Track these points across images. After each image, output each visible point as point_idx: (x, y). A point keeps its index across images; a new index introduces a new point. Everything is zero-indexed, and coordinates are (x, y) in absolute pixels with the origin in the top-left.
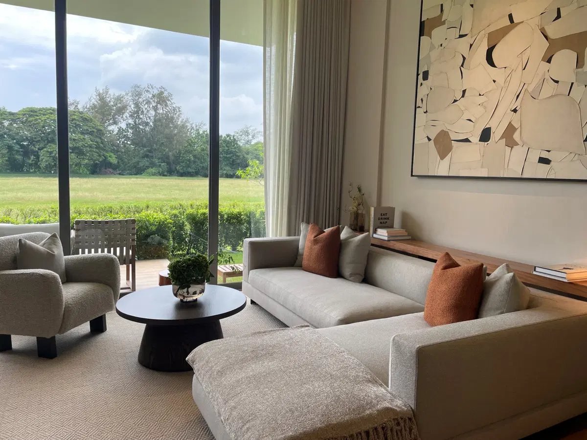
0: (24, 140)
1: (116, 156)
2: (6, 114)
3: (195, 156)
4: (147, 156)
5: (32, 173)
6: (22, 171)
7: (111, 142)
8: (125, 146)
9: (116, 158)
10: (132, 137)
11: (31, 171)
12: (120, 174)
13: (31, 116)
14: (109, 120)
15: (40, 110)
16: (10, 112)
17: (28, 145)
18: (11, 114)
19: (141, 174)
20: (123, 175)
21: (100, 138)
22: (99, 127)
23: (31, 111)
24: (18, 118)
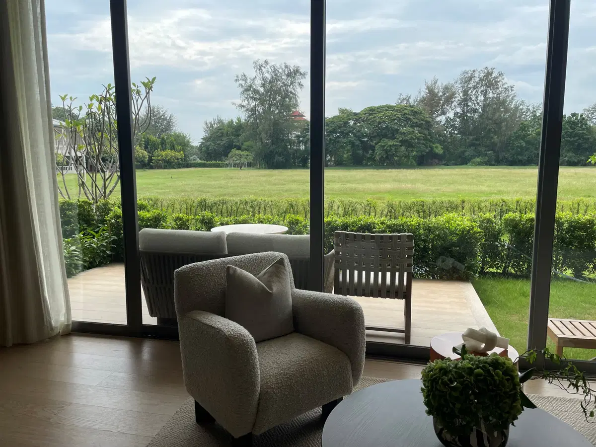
0: (364, 137)
1: (442, 147)
2: (351, 115)
3: (528, 142)
4: (473, 145)
5: (369, 166)
6: (362, 164)
7: (438, 133)
8: (451, 136)
9: (442, 148)
10: (459, 126)
11: (369, 163)
12: (445, 165)
13: (370, 114)
14: (437, 111)
15: (378, 108)
16: (354, 113)
17: (367, 141)
18: (356, 114)
19: (466, 164)
20: (448, 165)
21: (428, 130)
22: (428, 119)
23: (370, 110)
24: (360, 118)
